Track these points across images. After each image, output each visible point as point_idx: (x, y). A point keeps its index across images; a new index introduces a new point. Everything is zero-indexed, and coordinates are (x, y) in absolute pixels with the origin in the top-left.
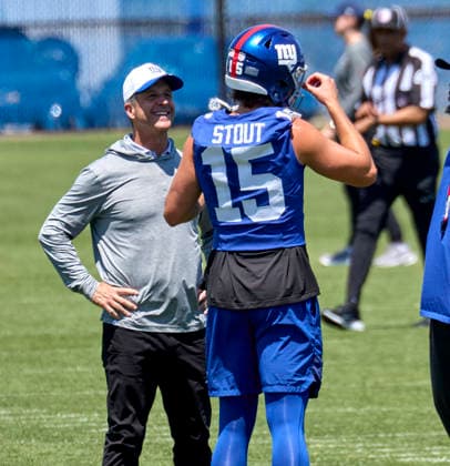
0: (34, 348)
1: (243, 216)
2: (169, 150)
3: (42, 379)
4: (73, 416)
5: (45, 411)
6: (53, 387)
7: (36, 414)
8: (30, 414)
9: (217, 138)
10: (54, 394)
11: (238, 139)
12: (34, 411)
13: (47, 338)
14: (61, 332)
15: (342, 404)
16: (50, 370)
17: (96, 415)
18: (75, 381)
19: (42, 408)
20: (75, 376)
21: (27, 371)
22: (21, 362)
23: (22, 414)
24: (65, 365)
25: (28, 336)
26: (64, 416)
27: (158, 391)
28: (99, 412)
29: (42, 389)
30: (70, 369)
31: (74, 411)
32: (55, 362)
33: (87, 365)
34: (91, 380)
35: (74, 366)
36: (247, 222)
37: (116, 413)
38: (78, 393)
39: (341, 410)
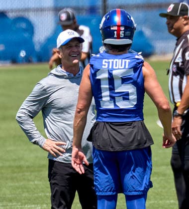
0: (14, 172)
1: (115, 105)
2: (80, 73)
3: (18, 188)
4: (33, 206)
5: (19, 204)
6: (23, 192)
7: (14, 205)
8: (12, 206)
9: (105, 65)
10: (24, 195)
11: (116, 66)
12: (14, 204)
13: (20, 167)
14: (27, 164)
15: (168, 199)
16: (22, 184)
17: (45, 206)
18: (35, 189)
19: (18, 203)
20: (34, 187)
21: (10, 184)
22: (7, 179)
23: (7, 205)
24: (29, 180)
25: (10, 167)
26: (29, 206)
27: (77, 193)
28: (46, 204)
29: (18, 193)
30: (31, 183)
31: (34, 204)
32: (24, 179)
33: (41, 180)
34: (42, 188)
35: (33, 181)
36: (117, 108)
37: (56, 204)
38: (36, 195)
39: (168, 202)
